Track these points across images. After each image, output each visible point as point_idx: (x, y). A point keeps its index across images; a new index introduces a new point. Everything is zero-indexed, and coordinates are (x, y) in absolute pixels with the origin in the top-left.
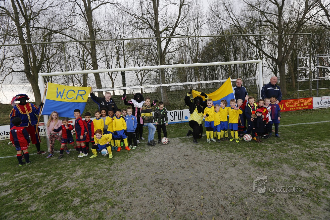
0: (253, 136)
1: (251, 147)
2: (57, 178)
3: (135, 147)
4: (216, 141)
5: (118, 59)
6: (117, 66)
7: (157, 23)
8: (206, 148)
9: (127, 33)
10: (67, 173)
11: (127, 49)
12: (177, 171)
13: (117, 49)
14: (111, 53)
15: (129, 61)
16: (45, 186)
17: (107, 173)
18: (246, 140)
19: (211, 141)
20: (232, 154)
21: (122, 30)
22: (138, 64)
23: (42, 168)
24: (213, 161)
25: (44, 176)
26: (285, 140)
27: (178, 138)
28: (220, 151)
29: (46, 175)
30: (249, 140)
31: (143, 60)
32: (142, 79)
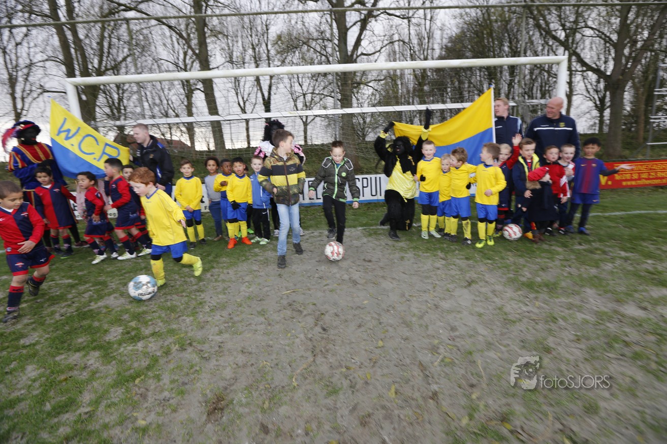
0: (525, 230)
1: (517, 250)
2: (94, 290)
4: (439, 236)
8: (415, 248)
10: (118, 282)
12: (341, 290)
16: (66, 303)
17: (194, 285)
18: (508, 237)
19: (431, 236)
20: (471, 262)
23: (74, 270)
24: (425, 274)
25: (72, 286)
26: (600, 240)
27: (360, 228)
28: (444, 256)
29: (77, 284)
30: (516, 237)
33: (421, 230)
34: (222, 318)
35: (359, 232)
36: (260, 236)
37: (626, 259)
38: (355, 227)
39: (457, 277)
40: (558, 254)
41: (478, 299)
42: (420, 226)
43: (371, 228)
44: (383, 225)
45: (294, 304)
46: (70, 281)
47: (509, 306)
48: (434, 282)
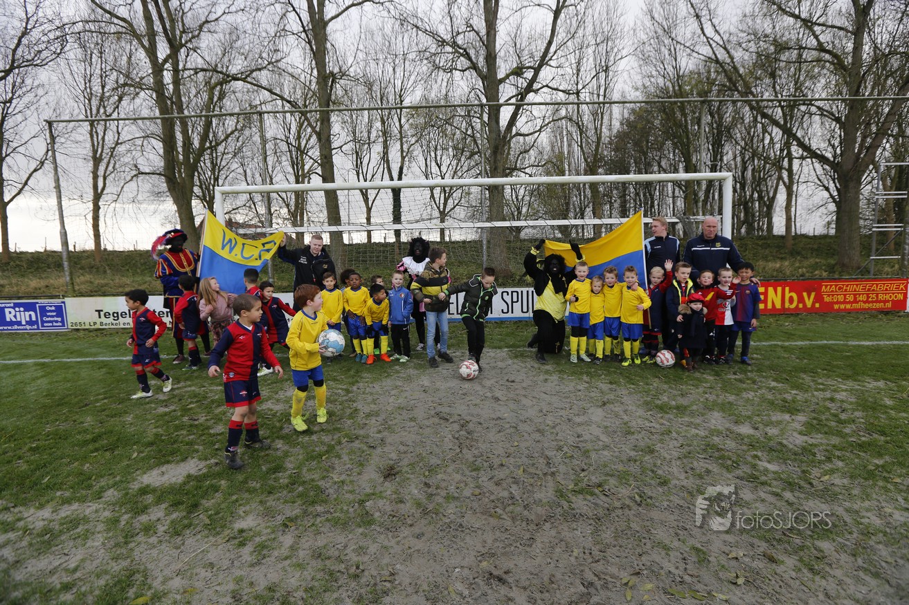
4: (590, 360)
5: (386, 147)
6: (382, 166)
7: (493, 55)
9: (413, 78)
11: (411, 121)
13: (383, 122)
14: (369, 132)
15: (415, 153)
18: (661, 364)
19: (580, 359)
21: (399, 71)
22: (437, 164)
30: (668, 364)
31: (451, 154)
32: (445, 204)
33: (570, 353)
42: (570, 349)
43: (518, 349)
44: (531, 346)
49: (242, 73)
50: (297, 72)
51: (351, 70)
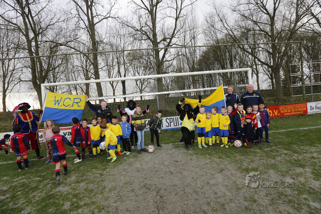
0: (243, 142)
1: (241, 153)
2: (52, 183)
3: (129, 152)
4: (207, 147)
5: (119, 68)
6: (118, 75)
7: (155, 34)
8: (196, 154)
9: (127, 44)
11: (128, 58)
12: (166, 177)
13: (118, 59)
14: (113, 63)
15: (130, 70)
16: (40, 191)
17: (99, 178)
18: (236, 146)
19: (203, 147)
20: (221, 160)
21: (122, 41)
22: (138, 73)
23: (39, 173)
24: (202, 167)
25: (40, 181)
26: (275, 145)
27: (171, 144)
28: (209, 157)
29: (42, 180)
30: (240, 146)
31: (143, 69)
32: (142, 87)
33: (198, 144)
34: (115, 194)
35: (171, 146)
36: (126, 151)
37: (286, 154)
38: (168, 143)
39: (216, 168)
40: (258, 153)
41: (225, 178)
42: (198, 142)
43: (176, 144)
44: (181, 142)
45: (146, 185)
46: (39, 178)
47: (238, 181)
48: (206, 171)
49: (63, 43)
50: (84, 42)
51: (104, 40)
